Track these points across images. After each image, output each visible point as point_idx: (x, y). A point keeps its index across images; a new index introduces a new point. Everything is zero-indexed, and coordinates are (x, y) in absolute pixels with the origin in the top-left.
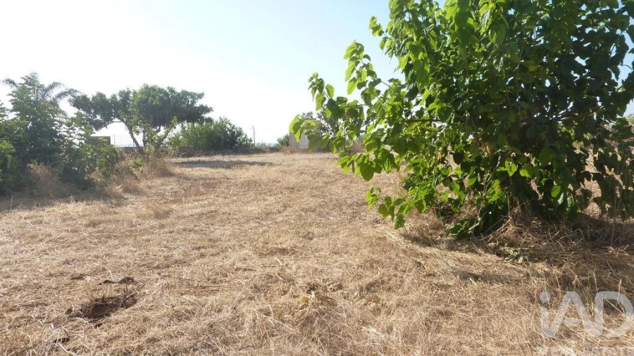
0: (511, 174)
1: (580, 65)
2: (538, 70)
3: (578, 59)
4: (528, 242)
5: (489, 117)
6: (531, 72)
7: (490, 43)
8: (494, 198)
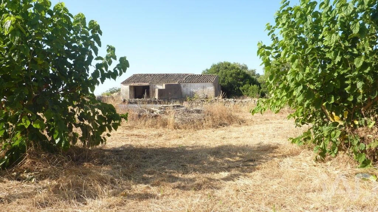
0: (27, 127)
1: (69, 63)
2: (44, 63)
3: (68, 60)
4: (39, 168)
5: (11, 90)
6: (40, 64)
7: (10, 42)
8: (17, 143)
